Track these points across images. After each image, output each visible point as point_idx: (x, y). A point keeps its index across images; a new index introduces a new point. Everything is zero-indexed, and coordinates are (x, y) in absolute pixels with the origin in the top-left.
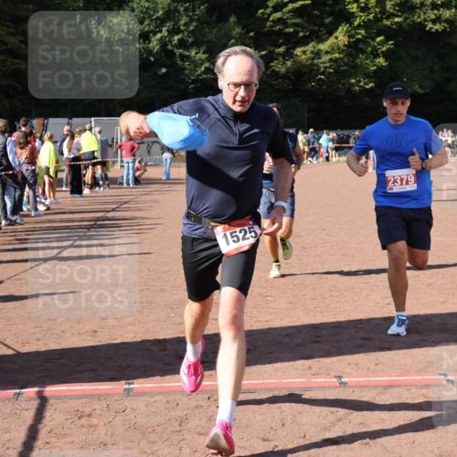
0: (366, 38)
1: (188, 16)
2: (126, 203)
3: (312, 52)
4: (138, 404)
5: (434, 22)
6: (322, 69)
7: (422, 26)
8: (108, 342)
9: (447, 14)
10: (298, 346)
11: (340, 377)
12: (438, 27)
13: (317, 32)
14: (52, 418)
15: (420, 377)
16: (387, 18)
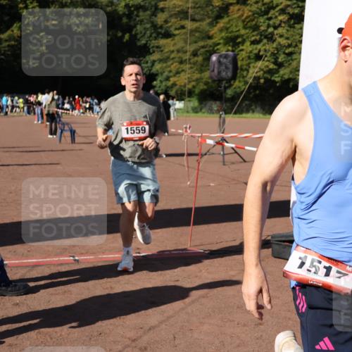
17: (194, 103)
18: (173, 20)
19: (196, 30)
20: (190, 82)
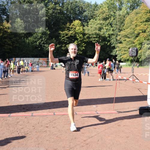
0: (81, 43)
5: (94, 41)
7: (92, 41)
9: (96, 39)
16: (85, 40)
17: (129, 63)
18: (122, 38)
19: (129, 41)
20: (127, 57)
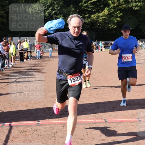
0: (114, 12)
1: (57, 5)
2: (37, 64)
3: (97, 16)
4: (41, 128)
5: (135, 7)
6: (100, 22)
7: (131, 8)
8: (32, 108)
9: (140, 4)
10: (92, 109)
11: (105, 119)
12: (136, 8)
13: (98, 10)
14: (14, 132)
15: (131, 119)
16: (121, 6)
